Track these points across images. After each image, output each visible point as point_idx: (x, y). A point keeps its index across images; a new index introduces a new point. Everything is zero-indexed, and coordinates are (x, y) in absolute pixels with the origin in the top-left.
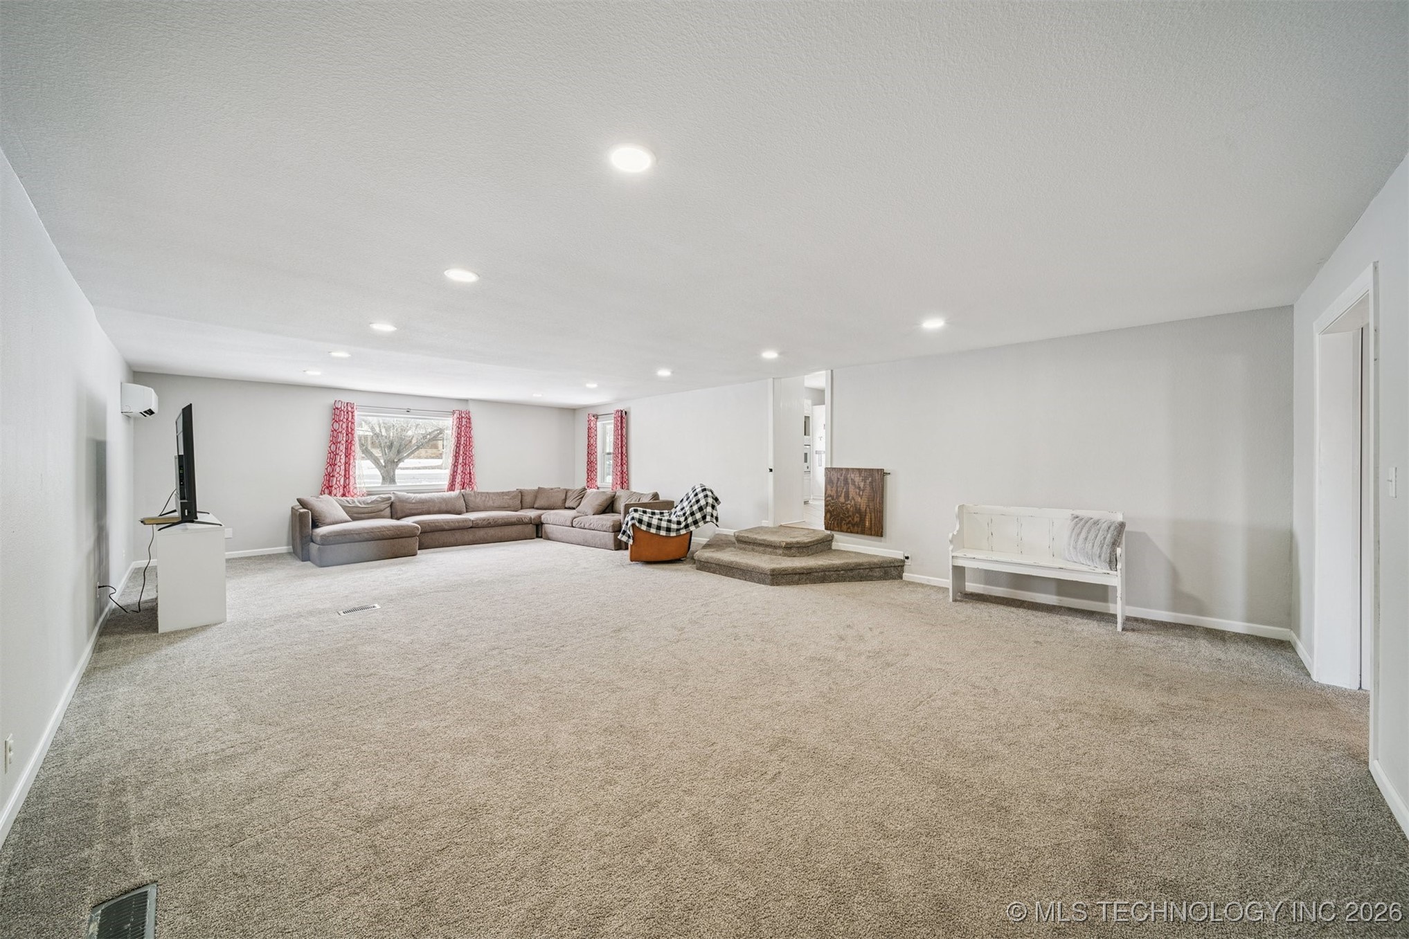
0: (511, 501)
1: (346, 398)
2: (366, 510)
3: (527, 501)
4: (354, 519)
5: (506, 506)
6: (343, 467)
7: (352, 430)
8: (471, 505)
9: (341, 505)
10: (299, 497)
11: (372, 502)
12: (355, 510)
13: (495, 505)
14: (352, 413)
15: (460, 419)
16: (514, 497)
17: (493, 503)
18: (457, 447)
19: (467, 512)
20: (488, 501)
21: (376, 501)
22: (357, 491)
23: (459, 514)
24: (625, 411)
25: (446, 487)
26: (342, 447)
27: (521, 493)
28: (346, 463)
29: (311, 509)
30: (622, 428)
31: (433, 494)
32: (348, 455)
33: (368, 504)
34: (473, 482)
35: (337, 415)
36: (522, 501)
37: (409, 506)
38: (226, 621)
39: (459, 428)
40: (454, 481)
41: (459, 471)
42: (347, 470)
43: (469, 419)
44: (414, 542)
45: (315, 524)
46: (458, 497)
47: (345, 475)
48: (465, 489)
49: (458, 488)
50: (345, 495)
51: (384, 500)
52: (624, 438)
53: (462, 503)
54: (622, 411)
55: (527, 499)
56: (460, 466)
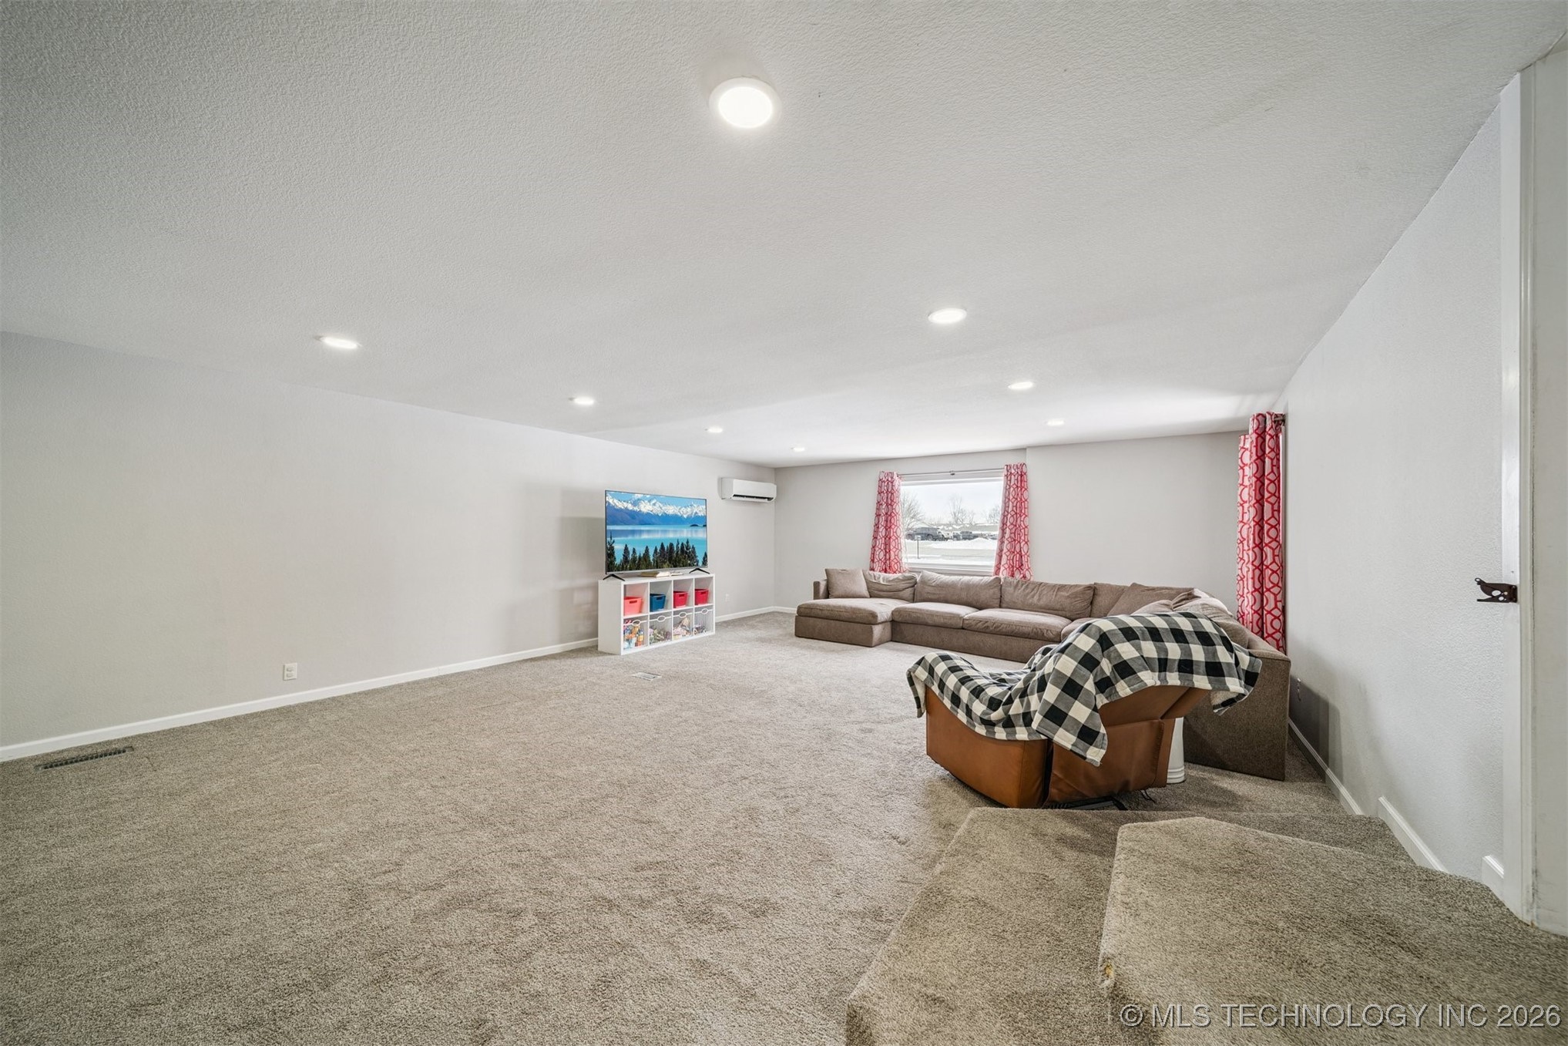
0: (1068, 601)
1: (887, 468)
2: (885, 588)
4: (866, 597)
5: (1058, 606)
7: (892, 501)
8: (1007, 598)
9: (865, 579)
10: (828, 568)
11: (895, 580)
12: (876, 586)
13: (1042, 603)
14: (892, 483)
15: (1008, 476)
16: (1075, 595)
17: (1039, 600)
18: (1004, 516)
19: (1000, 607)
20: (1033, 597)
21: (897, 578)
22: (905, 567)
23: (980, 609)
24: (1277, 416)
25: (993, 570)
26: (882, 519)
27: (1094, 590)
28: (886, 537)
29: (828, 581)
30: (1261, 458)
31: (966, 578)
32: (888, 528)
33: (890, 581)
34: (1025, 567)
35: (880, 487)
36: (1092, 603)
37: (928, 589)
38: (619, 654)
39: (1007, 489)
40: (1000, 563)
41: (1005, 550)
42: (887, 544)
43: (1022, 476)
44: (871, 632)
45: (827, 595)
46: (989, 585)
47: (885, 549)
48: (1013, 575)
49: (1003, 575)
50: (886, 571)
51: (906, 579)
52: (1267, 482)
53: (994, 594)
54: (1265, 417)
55: (1102, 601)
56: (1006, 542)
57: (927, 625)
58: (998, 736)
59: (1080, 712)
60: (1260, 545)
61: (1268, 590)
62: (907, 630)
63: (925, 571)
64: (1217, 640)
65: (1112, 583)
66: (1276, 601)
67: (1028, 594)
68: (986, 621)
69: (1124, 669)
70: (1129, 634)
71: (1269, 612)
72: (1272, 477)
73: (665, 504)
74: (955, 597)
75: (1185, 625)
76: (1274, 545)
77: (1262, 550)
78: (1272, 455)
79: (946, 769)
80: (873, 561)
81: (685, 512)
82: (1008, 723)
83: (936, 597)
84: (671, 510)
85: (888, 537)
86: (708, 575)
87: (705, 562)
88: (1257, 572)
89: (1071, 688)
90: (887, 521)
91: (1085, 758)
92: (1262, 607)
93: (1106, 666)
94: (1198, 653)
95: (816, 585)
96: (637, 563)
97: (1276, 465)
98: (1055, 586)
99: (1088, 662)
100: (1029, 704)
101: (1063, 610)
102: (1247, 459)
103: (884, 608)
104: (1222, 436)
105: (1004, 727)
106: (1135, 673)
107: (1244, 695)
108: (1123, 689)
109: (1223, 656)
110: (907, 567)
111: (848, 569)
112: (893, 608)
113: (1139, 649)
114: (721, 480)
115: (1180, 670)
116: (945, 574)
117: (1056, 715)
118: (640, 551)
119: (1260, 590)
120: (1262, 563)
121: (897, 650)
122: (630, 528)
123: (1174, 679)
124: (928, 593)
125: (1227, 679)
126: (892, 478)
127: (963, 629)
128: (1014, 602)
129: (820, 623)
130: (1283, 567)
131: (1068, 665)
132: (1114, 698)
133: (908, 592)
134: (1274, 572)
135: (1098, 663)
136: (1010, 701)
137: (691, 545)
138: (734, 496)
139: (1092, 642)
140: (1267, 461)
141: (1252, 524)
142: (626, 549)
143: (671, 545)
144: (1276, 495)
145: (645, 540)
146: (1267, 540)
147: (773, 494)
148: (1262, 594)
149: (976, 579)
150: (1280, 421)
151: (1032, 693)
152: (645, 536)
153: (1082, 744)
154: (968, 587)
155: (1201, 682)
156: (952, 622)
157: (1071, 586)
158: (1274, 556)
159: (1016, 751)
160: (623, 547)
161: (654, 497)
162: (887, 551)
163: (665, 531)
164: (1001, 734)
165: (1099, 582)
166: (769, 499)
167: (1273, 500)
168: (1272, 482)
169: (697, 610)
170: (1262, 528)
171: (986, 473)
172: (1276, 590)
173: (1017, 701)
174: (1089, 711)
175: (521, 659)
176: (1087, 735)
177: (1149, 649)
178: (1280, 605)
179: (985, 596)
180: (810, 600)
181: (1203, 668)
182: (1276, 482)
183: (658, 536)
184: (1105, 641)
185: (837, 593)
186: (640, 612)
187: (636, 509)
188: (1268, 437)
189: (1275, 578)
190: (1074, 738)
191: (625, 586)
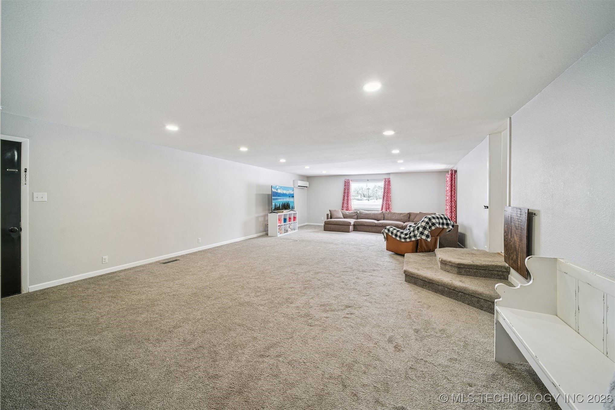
0: (403, 217)
1: (347, 178)
2: (348, 215)
3: (412, 218)
4: (344, 218)
5: (400, 219)
6: (346, 201)
7: (349, 188)
8: (386, 217)
9: (342, 213)
10: (330, 209)
11: (351, 213)
12: (345, 215)
13: (396, 218)
14: (349, 183)
15: (385, 182)
16: (405, 216)
17: (395, 217)
19: (384, 220)
20: (393, 217)
23: (378, 221)
24: (455, 170)
25: (380, 209)
26: (346, 194)
27: (410, 214)
28: (347, 199)
29: (331, 213)
30: (452, 180)
31: (373, 212)
32: (348, 197)
33: (350, 213)
34: (390, 208)
35: (345, 184)
36: (409, 218)
37: (362, 215)
38: (277, 236)
39: (385, 185)
40: (383, 207)
41: (384, 203)
42: (348, 202)
43: (389, 182)
44: (349, 228)
45: (331, 218)
46: (380, 214)
47: (347, 203)
48: (386, 211)
49: (384, 210)
50: (347, 210)
51: (355, 212)
52: (453, 186)
53: (382, 216)
54: (452, 170)
55: (412, 217)
56: (385, 201)
57: (365, 225)
58: (407, 241)
59: (426, 232)
60: (451, 201)
61: (453, 212)
62: (358, 227)
63: (360, 210)
64: (448, 219)
65: (414, 212)
66: (455, 214)
67: (392, 216)
68: (380, 223)
69: (433, 224)
70: (434, 218)
71: (453, 217)
72: (454, 185)
73: (283, 190)
74: (371, 217)
75: (442, 216)
76: (454, 201)
77: (452, 202)
78: (454, 180)
79: (392, 252)
80: (343, 207)
81: (288, 192)
82: (410, 237)
83: (365, 218)
84: (285, 192)
85: (348, 200)
86: (296, 212)
87: (294, 209)
88: (451, 208)
89: (425, 228)
90: (347, 195)
91: (427, 240)
92: (452, 216)
93: (430, 224)
94: (445, 221)
95: (328, 215)
96: (277, 209)
97: (455, 182)
98: (399, 213)
99: (427, 223)
100: (415, 233)
101: (402, 220)
102: (448, 179)
103: (352, 221)
104: (441, 173)
105: (409, 238)
106: (435, 224)
107: (452, 229)
108: (433, 228)
109: (449, 222)
110: (354, 209)
111: (336, 210)
112: (354, 221)
113: (436, 220)
114: (294, 181)
115: (442, 225)
116: (367, 211)
117: (422, 233)
118: (278, 205)
119: (451, 212)
120: (452, 206)
121: (356, 233)
122: (276, 198)
123: (441, 226)
124: (362, 217)
125: (450, 226)
126: (349, 181)
127: (375, 226)
128: (388, 218)
129: (332, 226)
130: (456, 206)
131: (424, 224)
132: (431, 230)
133: (356, 217)
134: (454, 208)
135: (429, 223)
136: (410, 233)
137: (289, 203)
138: (299, 186)
139: (428, 219)
140: (453, 181)
141: (450, 196)
142: (275, 204)
143: (285, 203)
144: (455, 189)
145: (279, 202)
146: (453, 200)
147: (308, 186)
148: (452, 213)
149: (376, 212)
150: (456, 171)
151: (416, 231)
152: (279, 200)
153: (427, 238)
154: (374, 214)
155: (445, 227)
156: (373, 224)
157: (403, 213)
158: (454, 204)
159: (412, 243)
160: (274, 204)
161: (281, 188)
162: (348, 204)
163: (283, 199)
164: (408, 240)
165: (411, 212)
166: (307, 187)
167: (454, 190)
168: (454, 186)
169: (294, 223)
170: (452, 197)
171: (379, 180)
172: (455, 212)
173: (412, 233)
174: (428, 232)
175: (249, 238)
176: (427, 236)
177: (437, 220)
178: (455, 215)
179: (380, 217)
180: (326, 220)
181: (445, 224)
182: (455, 186)
183: (282, 200)
184: (430, 219)
185: (334, 217)
186: (280, 224)
187: (277, 191)
188: (453, 175)
189: (454, 209)
190: (425, 237)
191: (279, 215)
